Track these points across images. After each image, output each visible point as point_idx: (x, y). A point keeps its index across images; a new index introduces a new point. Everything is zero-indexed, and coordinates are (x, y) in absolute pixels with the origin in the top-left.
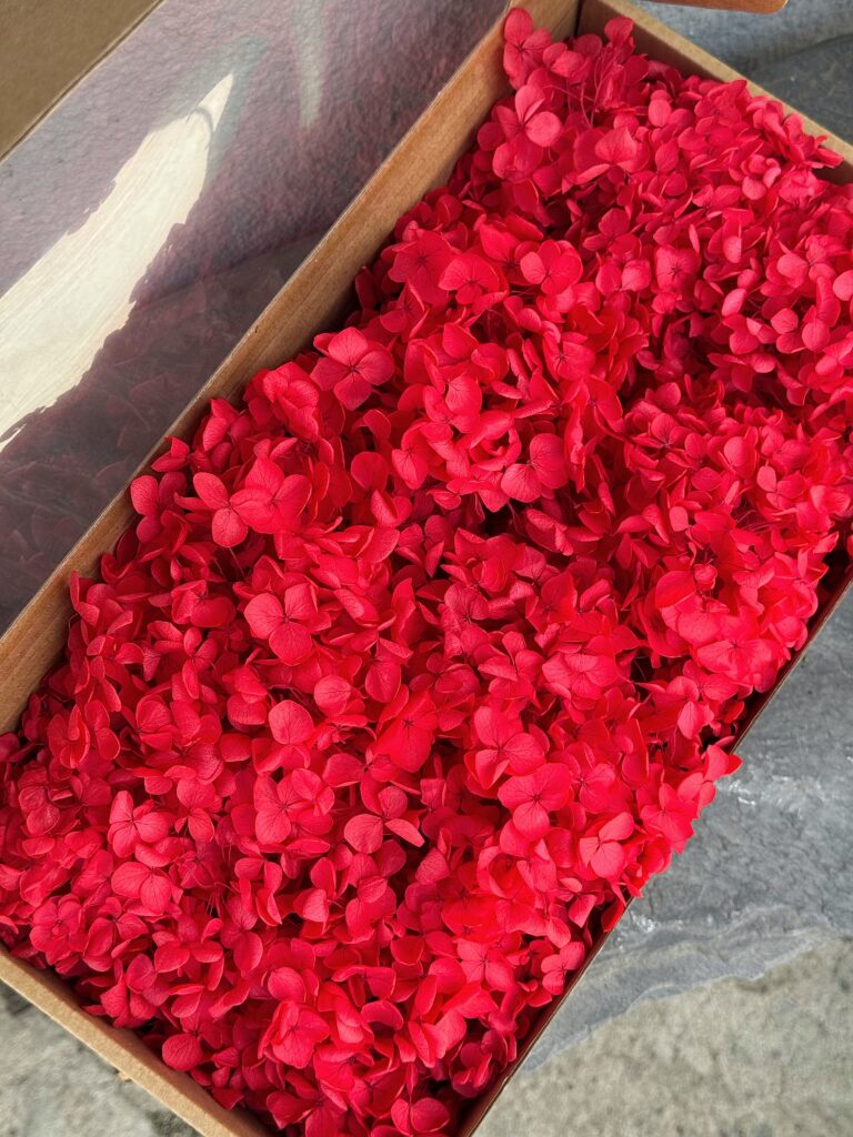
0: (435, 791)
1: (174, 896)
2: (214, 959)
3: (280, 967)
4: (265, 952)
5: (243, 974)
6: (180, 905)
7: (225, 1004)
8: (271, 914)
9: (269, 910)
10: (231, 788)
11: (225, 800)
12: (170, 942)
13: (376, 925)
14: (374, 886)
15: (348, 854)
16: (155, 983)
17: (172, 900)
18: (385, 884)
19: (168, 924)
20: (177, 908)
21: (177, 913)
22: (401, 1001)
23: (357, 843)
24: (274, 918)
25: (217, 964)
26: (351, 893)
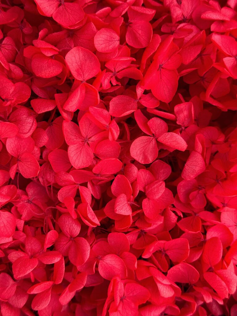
0: (186, 113)
1: (19, 226)
2: (57, 260)
3: (105, 255)
4: (91, 248)
5: (79, 268)
6: (24, 231)
7: (70, 291)
8: (91, 219)
9: (89, 216)
10: (45, 139)
11: (42, 149)
12: (21, 257)
13: (164, 213)
14: (157, 187)
15: (135, 169)
16: (16, 292)
17: (17, 229)
18: (164, 185)
19: (18, 247)
20: (22, 234)
21: (22, 237)
22: (194, 260)
23: (141, 159)
24: (93, 221)
25: (59, 263)
26: (142, 196)
